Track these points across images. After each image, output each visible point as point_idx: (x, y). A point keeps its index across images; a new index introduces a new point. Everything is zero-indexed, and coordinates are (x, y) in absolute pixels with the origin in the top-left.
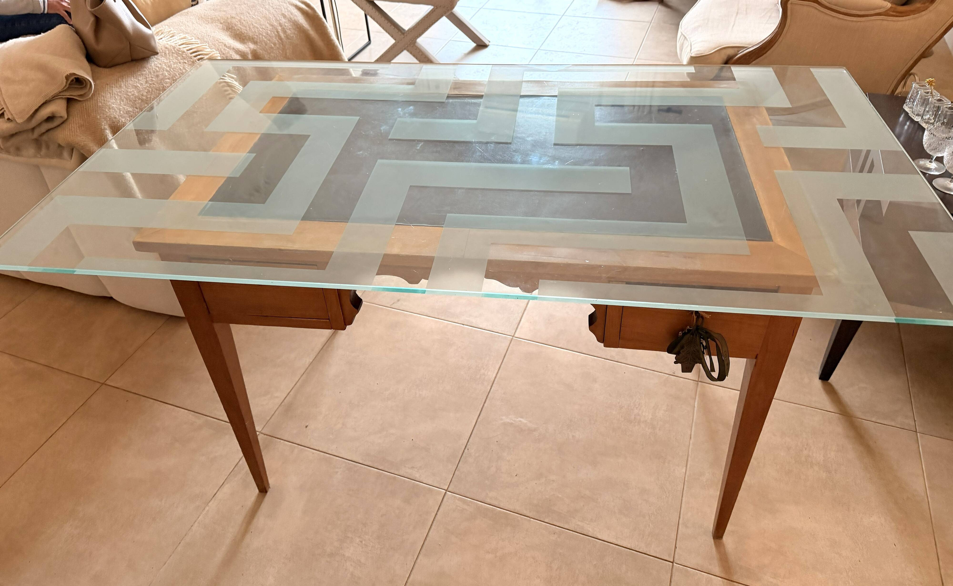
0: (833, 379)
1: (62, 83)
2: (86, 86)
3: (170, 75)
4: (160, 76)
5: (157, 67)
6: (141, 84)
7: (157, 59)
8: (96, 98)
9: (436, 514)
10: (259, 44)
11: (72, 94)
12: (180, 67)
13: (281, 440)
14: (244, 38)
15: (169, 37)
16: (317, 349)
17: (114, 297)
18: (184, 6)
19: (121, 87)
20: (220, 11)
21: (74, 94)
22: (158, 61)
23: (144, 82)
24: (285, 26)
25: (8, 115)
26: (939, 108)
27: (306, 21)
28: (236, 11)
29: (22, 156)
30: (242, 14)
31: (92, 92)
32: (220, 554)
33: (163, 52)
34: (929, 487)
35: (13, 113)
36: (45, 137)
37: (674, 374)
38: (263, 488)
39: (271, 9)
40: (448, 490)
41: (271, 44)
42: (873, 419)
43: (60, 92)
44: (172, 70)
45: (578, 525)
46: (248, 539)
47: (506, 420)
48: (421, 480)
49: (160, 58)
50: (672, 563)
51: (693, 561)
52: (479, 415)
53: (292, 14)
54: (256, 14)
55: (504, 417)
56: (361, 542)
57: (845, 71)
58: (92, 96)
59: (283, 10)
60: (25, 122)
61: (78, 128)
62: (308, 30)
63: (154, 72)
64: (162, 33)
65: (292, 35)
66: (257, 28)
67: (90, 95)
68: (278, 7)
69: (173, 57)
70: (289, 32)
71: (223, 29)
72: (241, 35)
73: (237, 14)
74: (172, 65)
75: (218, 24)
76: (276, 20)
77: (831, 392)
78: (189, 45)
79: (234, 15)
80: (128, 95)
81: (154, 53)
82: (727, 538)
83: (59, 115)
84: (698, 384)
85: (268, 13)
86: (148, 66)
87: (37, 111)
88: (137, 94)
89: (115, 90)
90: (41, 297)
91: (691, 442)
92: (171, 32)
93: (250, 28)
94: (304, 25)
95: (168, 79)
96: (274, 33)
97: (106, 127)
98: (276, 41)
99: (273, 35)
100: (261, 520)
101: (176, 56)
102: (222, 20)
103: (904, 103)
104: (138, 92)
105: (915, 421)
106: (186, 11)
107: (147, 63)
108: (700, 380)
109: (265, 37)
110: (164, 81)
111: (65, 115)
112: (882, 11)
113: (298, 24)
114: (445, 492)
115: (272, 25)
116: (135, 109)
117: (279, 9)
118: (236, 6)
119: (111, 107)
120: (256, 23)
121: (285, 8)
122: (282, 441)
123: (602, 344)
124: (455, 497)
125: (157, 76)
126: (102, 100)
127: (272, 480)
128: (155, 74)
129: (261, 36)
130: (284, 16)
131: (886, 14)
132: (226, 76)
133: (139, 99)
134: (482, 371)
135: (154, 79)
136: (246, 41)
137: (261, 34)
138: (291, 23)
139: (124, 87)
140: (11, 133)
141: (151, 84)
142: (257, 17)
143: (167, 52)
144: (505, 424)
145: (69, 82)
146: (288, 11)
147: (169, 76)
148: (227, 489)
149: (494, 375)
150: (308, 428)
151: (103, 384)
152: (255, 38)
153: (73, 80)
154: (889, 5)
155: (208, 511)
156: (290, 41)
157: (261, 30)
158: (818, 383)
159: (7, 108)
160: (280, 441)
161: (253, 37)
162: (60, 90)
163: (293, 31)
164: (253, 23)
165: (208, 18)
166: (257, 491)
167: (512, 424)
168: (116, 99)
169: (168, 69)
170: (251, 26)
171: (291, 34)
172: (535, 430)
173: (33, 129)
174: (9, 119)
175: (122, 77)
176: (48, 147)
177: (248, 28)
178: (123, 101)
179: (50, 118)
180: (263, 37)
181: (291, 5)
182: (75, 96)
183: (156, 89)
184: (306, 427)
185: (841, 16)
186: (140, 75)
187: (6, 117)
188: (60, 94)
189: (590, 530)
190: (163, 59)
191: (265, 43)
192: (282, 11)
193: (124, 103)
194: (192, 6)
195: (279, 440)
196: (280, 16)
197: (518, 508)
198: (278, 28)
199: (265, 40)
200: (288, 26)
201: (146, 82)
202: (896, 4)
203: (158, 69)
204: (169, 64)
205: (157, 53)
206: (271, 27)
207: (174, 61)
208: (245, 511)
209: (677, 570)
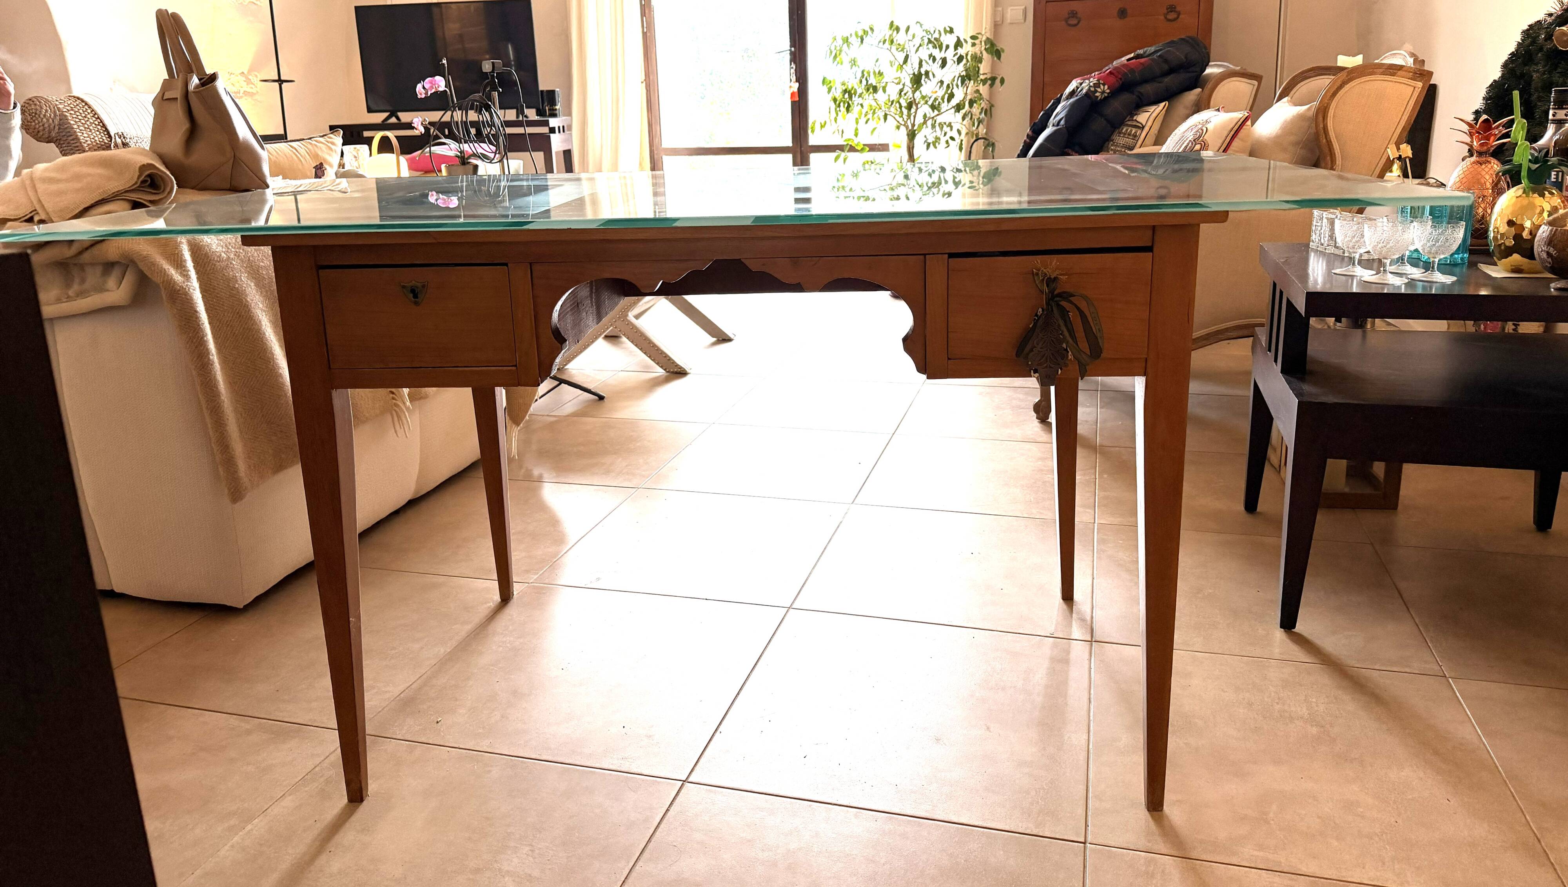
0: (1299, 628)
1: (131, 177)
2: (165, 186)
7: (266, 193)
9: (668, 809)
11: (142, 197)
13: (393, 740)
22: (267, 196)
25: (40, 216)
31: (172, 198)
33: (275, 190)
37: (1052, 636)
38: (357, 796)
40: (688, 781)
42: (1377, 668)
43: (126, 190)
46: (323, 859)
48: (639, 771)
49: (270, 193)
50: (1084, 843)
51: (1118, 839)
56: (532, 851)
67: (168, 203)
77: (1302, 641)
81: (263, 184)
82: (1171, 809)
87: (86, 209)
91: (1092, 706)
100: (348, 835)
105: (1440, 666)
108: (1094, 640)
114: (683, 785)
123: (924, 375)
124: (700, 788)
127: (373, 786)
145: (142, 177)
148: (288, 801)
150: (439, 724)
153: (145, 178)
155: (251, 830)
158: (1279, 634)
159: (43, 207)
160: (392, 742)
162: (127, 187)
166: (345, 800)
174: (40, 221)
176: (83, 280)
182: (145, 200)
184: (438, 722)
187: (37, 219)
188: (124, 194)
195: (391, 740)
208: (320, 826)
209: (1092, 850)
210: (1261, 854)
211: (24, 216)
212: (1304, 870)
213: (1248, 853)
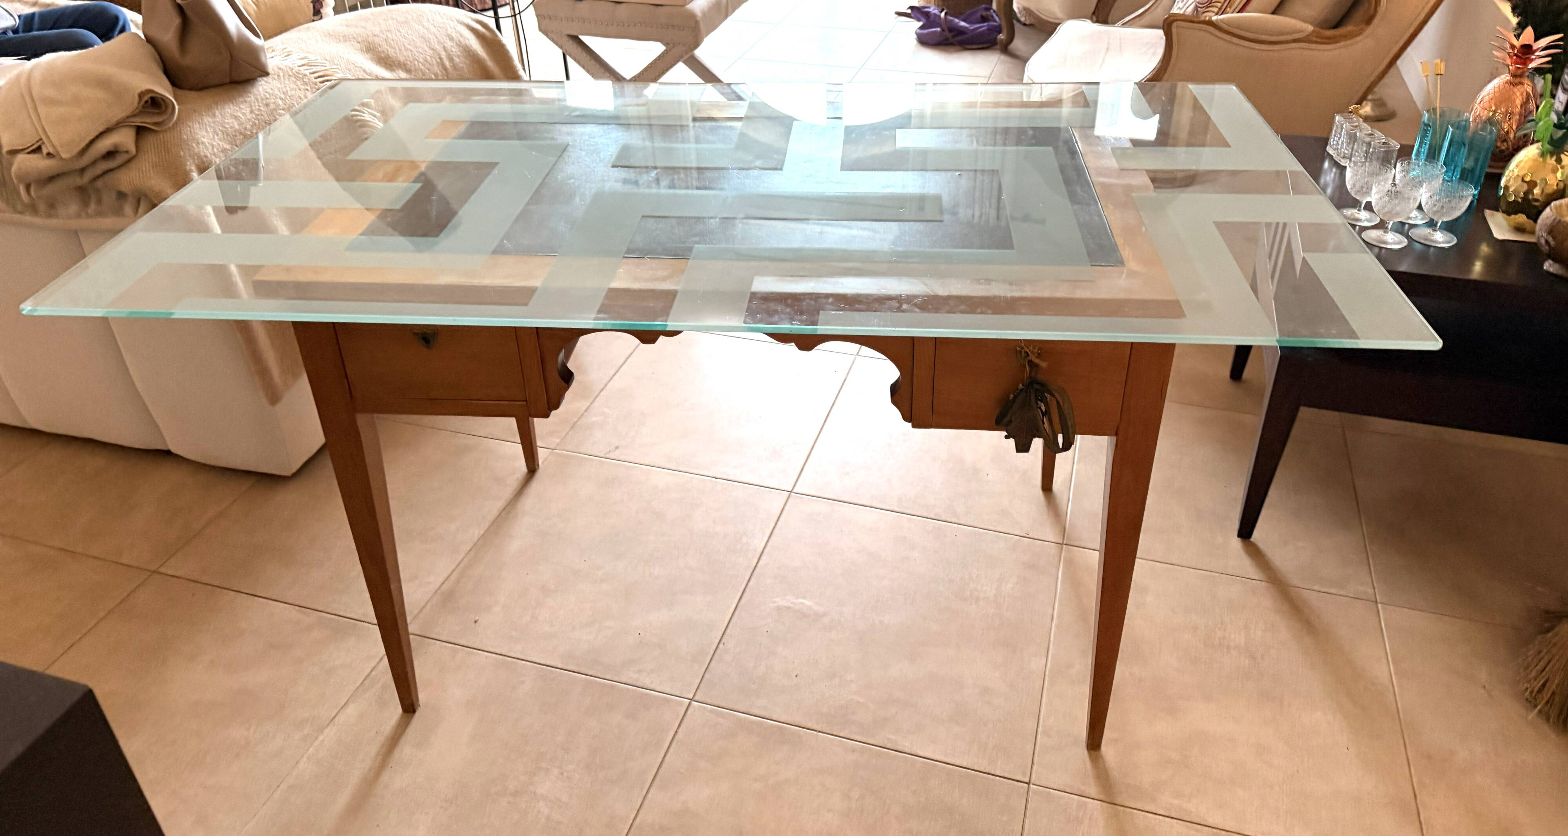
0: (1257, 535)
1: (131, 103)
2: (167, 107)
3: (285, 104)
4: (272, 105)
5: (266, 92)
6: (244, 114)
7: (266, 82)
8: (178, 129)
9: (676, 732)
10: (413, 73)
11: (144, 120)
12: (301, 95)
13: (436, 641)
14: (392, 63)
15: (283, 55)
16: (491, 518)
17: (174, 450)
18: (302, 21)
19: (214, 115)
20: (357, 27)
21: (146, 121)
22: (268, 85)
23: (248, 111)
24: (452, 51)
25: (47, 149)
26: (1369, 144)
27: (483, 47)
28: (380, 28)
29: (57, 216)
30: (388, 31)
31: (175, 118)
32: (342, 800)
33: (275, 74)
34: (1396, 674)
35: (56, 143)
36: (99, 184)
37: (1028, 536)
38: (409, 706)
39: (431, 27)
40: (694, 699)
41: (431, 75)
42: (1316, 588)
43: (128, 117)
44: (288, 98)
45: (889, 739)
46: (385, 777)
47: (780, 602)
48: (652, 687)
49: (271, 81)
50: (1028, 783)
51: (1058, 780)
52: (741, 598)
53: (461, 36)
54: (410, 32)
55: (778, 599)
56: (562, 773)
57: (1234, 88)
58: (173, 125)
59: (449, 29)
60: (73, 157)
61: (151, 168)
62: (484, 60)
63: (262, 99)
64: (273, 51)
65: (461, 65)
66: (411, 51)
67: (171, 124)
68: (441, 25)
69: (289, 80)
70: (457, 60)
71: (362, 50)
72: (387, 59)
73: (381, 31)
74: (289, 92)
75: (353, 43)
76: (439, 43)
77: (1255, 553)
78: (312, 67)
79: (377, 33)
80: (225, 127)
81: (264, 73)
82: (1106, 748)
83: (125, 149)
84: (1062, 547)
85: (426, 33)
86: (254, 90)
87: (92, 142)
88: (237, 127)
89: (207, 119)
90: (53, 455)
91: (1054, 625)
92: (286, 50)
93: (400, 50)
94: (479, 53)
95: (283, 110)
96: (435, 60)
97: (193, 168)
98: (438, 72)
99: (434, 62)
100: (406, 750)
101: (295, 80)
102: (359, 38)
103: (1327, 144)
104: (239, 125)
105: (1374, 588)
106: (306, 26)
107: (252, 86)
108: (1065, 542)
109: (423, 65)
110: (276, 111)
111: (133, 149)
112: (1301, 36)
113: (471, 50)
114: (690, 704)
115: (433, 49)
116: (235, 147)
117: (442, 28)
118: (380, 21)
119: (200, 142)
120: (409, 45)
121: (452, 27)
122: (438, 642)
123: (910, 424)
124: (704, 708)
125: (267, 105)
126: (187, 131)
127: (423, 696)
128: (264, 102)
129: (416, 63)
130: (451, 39)
131: (1307, 39)
132: (366, 112)
133: (241, 133)
134: (745, 539)
135: (262, 109)
136: (394, 68)
137: (416, 59)
138: (461, 48)
139: (220, 116)
140: (51, 175)
141: (258, 115)
142: (411, 36)
143: (281, 74)
144: (779, 608)
145: (143, 102)
146: (457, 32)
147: (284, 106)
148: (351, 710)
149: (763, 544)
150: (477, 623)
151: (154, 572)
152: (408, 64)
153: (146, 102)
154: (1310, 28)
155: (323, 741)
156: (457, 73)
157: (416, 54)
158: (1236, 543)
159: (48, 137)
160: (435, 643)
161: (405, 62)
162: (128, 113)
163: (463, 59)
164: (405, 44)
165: (339, 36)
166: (400, 710)
167: (789, 608)
168: (207, 131)
169: (283, 96)
170: (403, 48)
171: (460, 63)
172: (824, 615)
173: (83, 170)
174: (49, 154)
175: (217, 103)
176: (99, 202)
177: (398, 50)
178: (217, 135)
179: (110, 154)
180: (420, 64)
181: (461, 24)
182: (147, 123)
183: (266, 122)
184: (476, 622)
185: (1246, 43)
186: (242, 102)
187: (45, 151)
188: (127, 120)
189: (907, 745)
190: (276, 84)
191: (422, 72)
192: (447, 30)
193: (219, 137)
194: (313, 21)
195: (434, 641)
196: (444, 37)
197: (797, 720)
198: (441, 53)
199: (423, 68)
200: (456, 52)
201: (252, 112)
202: (1322, 28)
203: (268, 96)
204: (284, 90)
205: (267, 74)
206: (431, 52)
207: (291, 86)
208: (381, 739)
209: (1035, 792)
210: (1176, 802)
211: (32, 146)
212: (1210, 822)
213: (1167, 801)
